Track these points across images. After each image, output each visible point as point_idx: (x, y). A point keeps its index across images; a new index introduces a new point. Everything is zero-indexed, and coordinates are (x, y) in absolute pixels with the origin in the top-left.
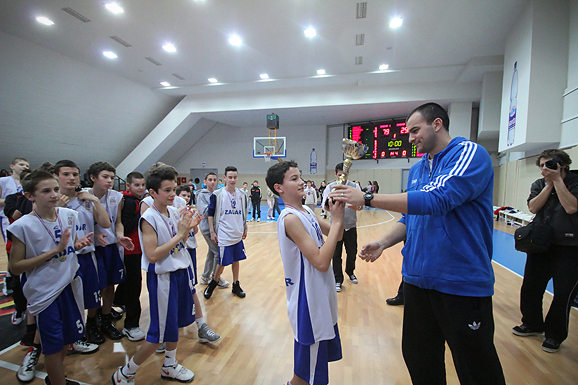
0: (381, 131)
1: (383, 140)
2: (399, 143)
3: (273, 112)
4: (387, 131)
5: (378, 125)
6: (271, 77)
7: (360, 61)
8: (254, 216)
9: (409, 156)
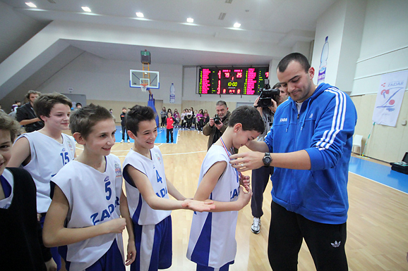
0: (223, 74)
1: (225, 81)
2: (235, 84)
3: (146, 49)
4: (227, 75)
5: (221, 69)
6: (145, 17)
7: (223, 16)
8: (123, 139)
9: (242, 93)
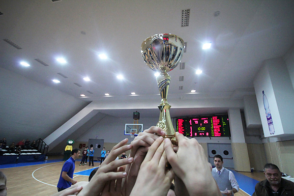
1: (195, 127)
2: (204, 129)
3: (137, 111)
4: (197, 122)
5: (192, 119)
6: (136, 94)
7: (181, 88)
9: (210, 135)
